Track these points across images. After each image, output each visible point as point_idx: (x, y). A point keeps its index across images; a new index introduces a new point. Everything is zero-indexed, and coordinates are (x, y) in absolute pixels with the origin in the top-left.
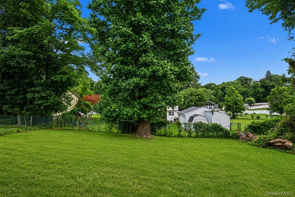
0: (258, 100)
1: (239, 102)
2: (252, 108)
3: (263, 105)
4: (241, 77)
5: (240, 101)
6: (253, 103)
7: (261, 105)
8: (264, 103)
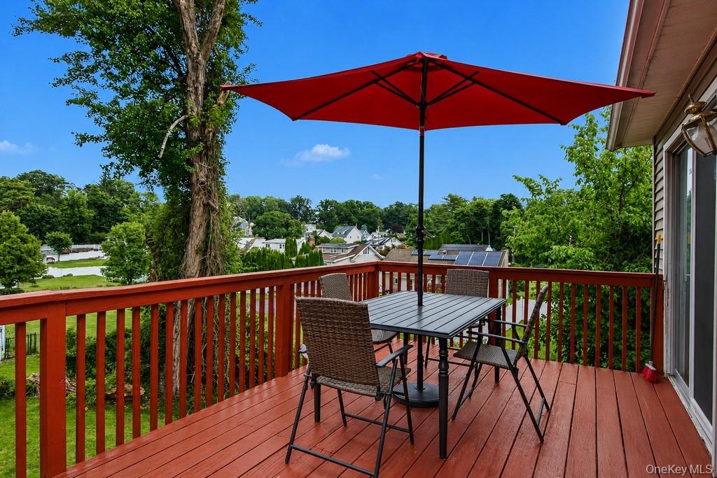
0: (80, 238)
1: (30, 256)
2: (64, 258)
3: (92, 249)
4: (36, 172)
5: (32, 254)
6: (67, 245)
7: (87, 250)
8: (94, 246)
